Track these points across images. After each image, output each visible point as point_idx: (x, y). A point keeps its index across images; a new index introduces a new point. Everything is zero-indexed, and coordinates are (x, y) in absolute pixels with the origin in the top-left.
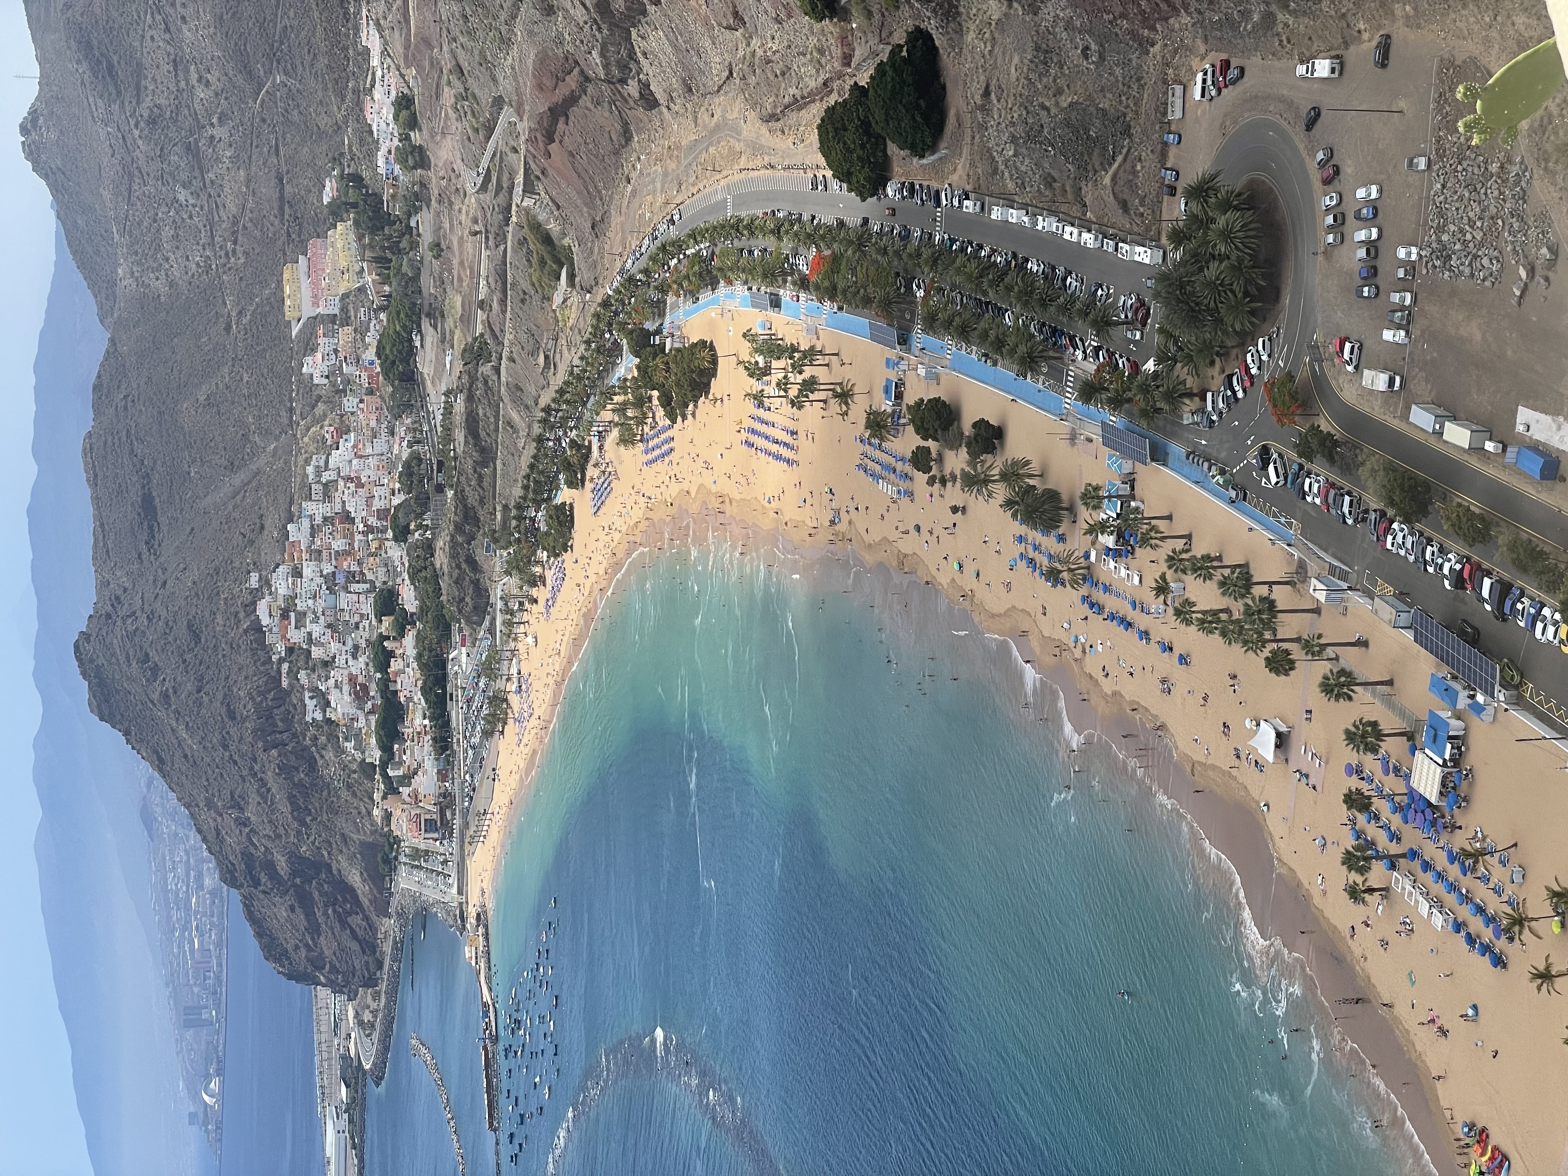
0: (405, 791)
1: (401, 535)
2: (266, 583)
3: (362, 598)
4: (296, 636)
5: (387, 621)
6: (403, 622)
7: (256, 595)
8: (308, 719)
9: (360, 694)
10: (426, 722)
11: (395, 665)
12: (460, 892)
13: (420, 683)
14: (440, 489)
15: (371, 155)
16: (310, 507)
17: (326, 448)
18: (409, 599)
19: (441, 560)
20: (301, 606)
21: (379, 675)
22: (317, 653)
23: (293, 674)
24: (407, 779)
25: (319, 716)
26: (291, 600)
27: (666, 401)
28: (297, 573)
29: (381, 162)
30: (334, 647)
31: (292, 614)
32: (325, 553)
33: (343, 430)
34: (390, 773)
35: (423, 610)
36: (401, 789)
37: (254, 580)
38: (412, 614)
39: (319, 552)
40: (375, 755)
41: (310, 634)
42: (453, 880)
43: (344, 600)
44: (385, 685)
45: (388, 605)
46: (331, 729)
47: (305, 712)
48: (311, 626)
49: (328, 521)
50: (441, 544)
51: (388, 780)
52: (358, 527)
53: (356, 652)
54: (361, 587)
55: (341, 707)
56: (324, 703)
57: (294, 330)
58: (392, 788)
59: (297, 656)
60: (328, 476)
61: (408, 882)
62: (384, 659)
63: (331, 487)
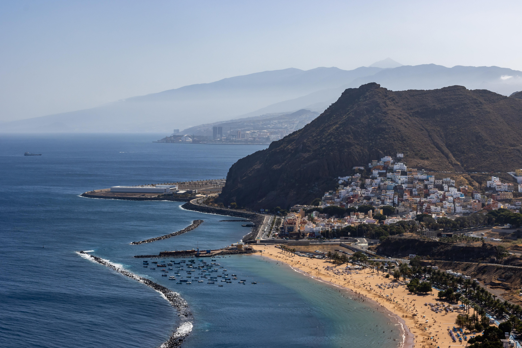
0: (306, 218)
1: (419, 218)
2: (399, 160)
3: (391, 201)
4: (375, 172)
5: (381, 212)
6: (380, 218)
7: (394, 156)
8: (339, 178)
9: (348, 200)
10: (336, 228)
11: (361, 215)
12: (261, 241)
13: (353, 225)
14: (439, 235)
16: (432, 179)
17: (458, 186)
18: (390, 221)
19: (408, 235)
20: (389, 175)
21: (357, 208)
22: (368, 181)
23: (359, 171)
24: (312, 219)
25: (341, 182)
26: (392, 171)
27: (478, 338)
28: (404, 173)
30: (370, 189)
31: (385, 171)
32: (411, 185)
33: (466, 193)
34: (314, 212)
35: (385, 228)
36: (307, 217)
37: (400, 155)
38: (383, 222)
39: (412, 183)
40: (322, 206)
41: (376, 178)
42: (267, 239)
43: (390, 193)
44: (353, 210)
45: (389, 212)
46: (334, 187)
47: (342, 176)
48: (379, 179)
49: (426, 186)
50: (415, 235)
51: (311, 211)
52: (423, 200)
53: (368, 198)
54: (396, 200)
55: (344, 192)
56: (346, 184)
57: (511, 173)
58: (308, 212)
59: (367, 173)
60: (446, 187)
61: (268, 219)
62: (364, 210)
63: (441, 188)
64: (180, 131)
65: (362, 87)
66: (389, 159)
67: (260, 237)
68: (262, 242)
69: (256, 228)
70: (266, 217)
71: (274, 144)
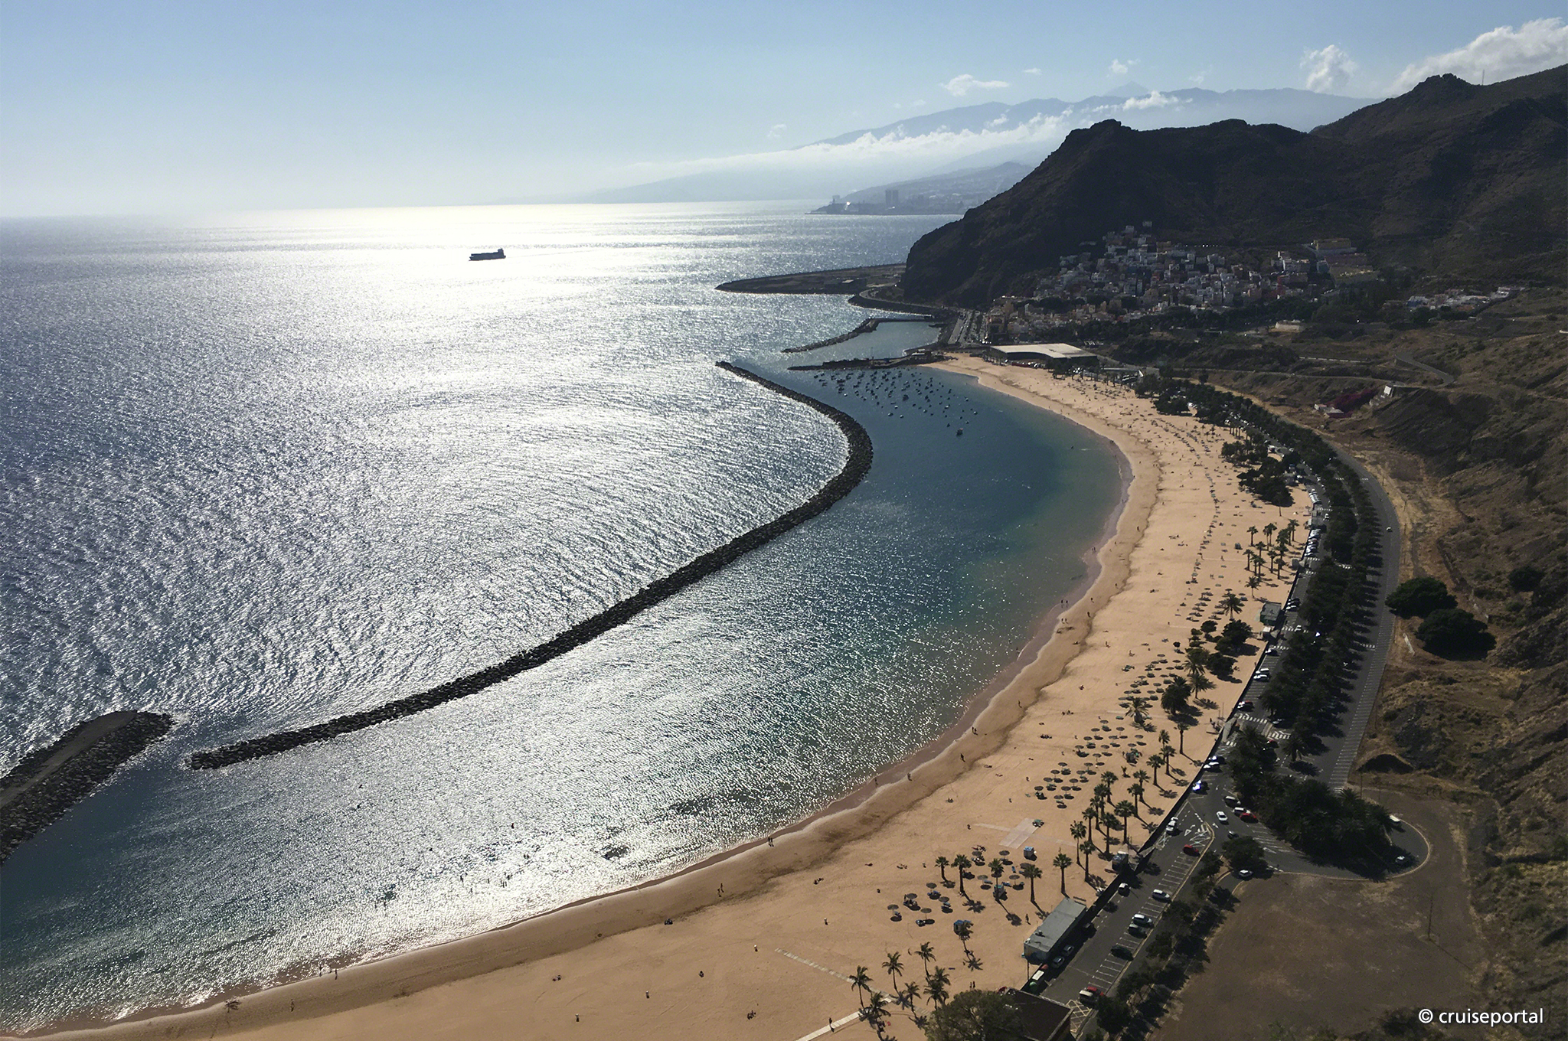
2: (1146, 230)
4: (1112, 249)
5: (1119, 303)
6: (1117, 313)
7: (1138, 225)
8: (1061, 258)
9: (1074, 288)
11: (1091, 309)
15: (1423, 292)
16: (1192, 256)
17: (1229, 265)
18: (1130, 316)
19: (1156, 334)
20: (1131, 251)
21: (1085, 298)
22: (1100, 261)
23: (1089, 248)
24: (1022, 314)
25: (1063, 263)
26: (1134, 245)
27: (1252, 473)
29: (1418, 298)
31: (1124, 247)
32: (1162, 265)
34: (1027, 306)
35: (1124, 326)
38: (1121, 318)
39: (1163, 263)
40: (1037, 298)
41: (1112, 257)
44: (1082, 302)
45: (1130, 304)
46: (1054, 271)
47: (1065, 255)
48: (1117, 258)
49: (1182, 266)
50: (1166, 334)
51: (1022, 305)
52: (1178, 286)
53: (1101, 285)
55: (1067, 276)
56: (1070, 265)
57: (1307, 246)
58: (1018, 307)
59: (1100, 251)
60: (1210, 267)
61: (963, 316)
62: (1096, 301)
63: (1204, 269)
64: (841, 197)
65: (1095, 126)
66: (1132, 230)
67: (955, 340)
68: (960, 348)
69: (947, 327)
71: (970, 213)
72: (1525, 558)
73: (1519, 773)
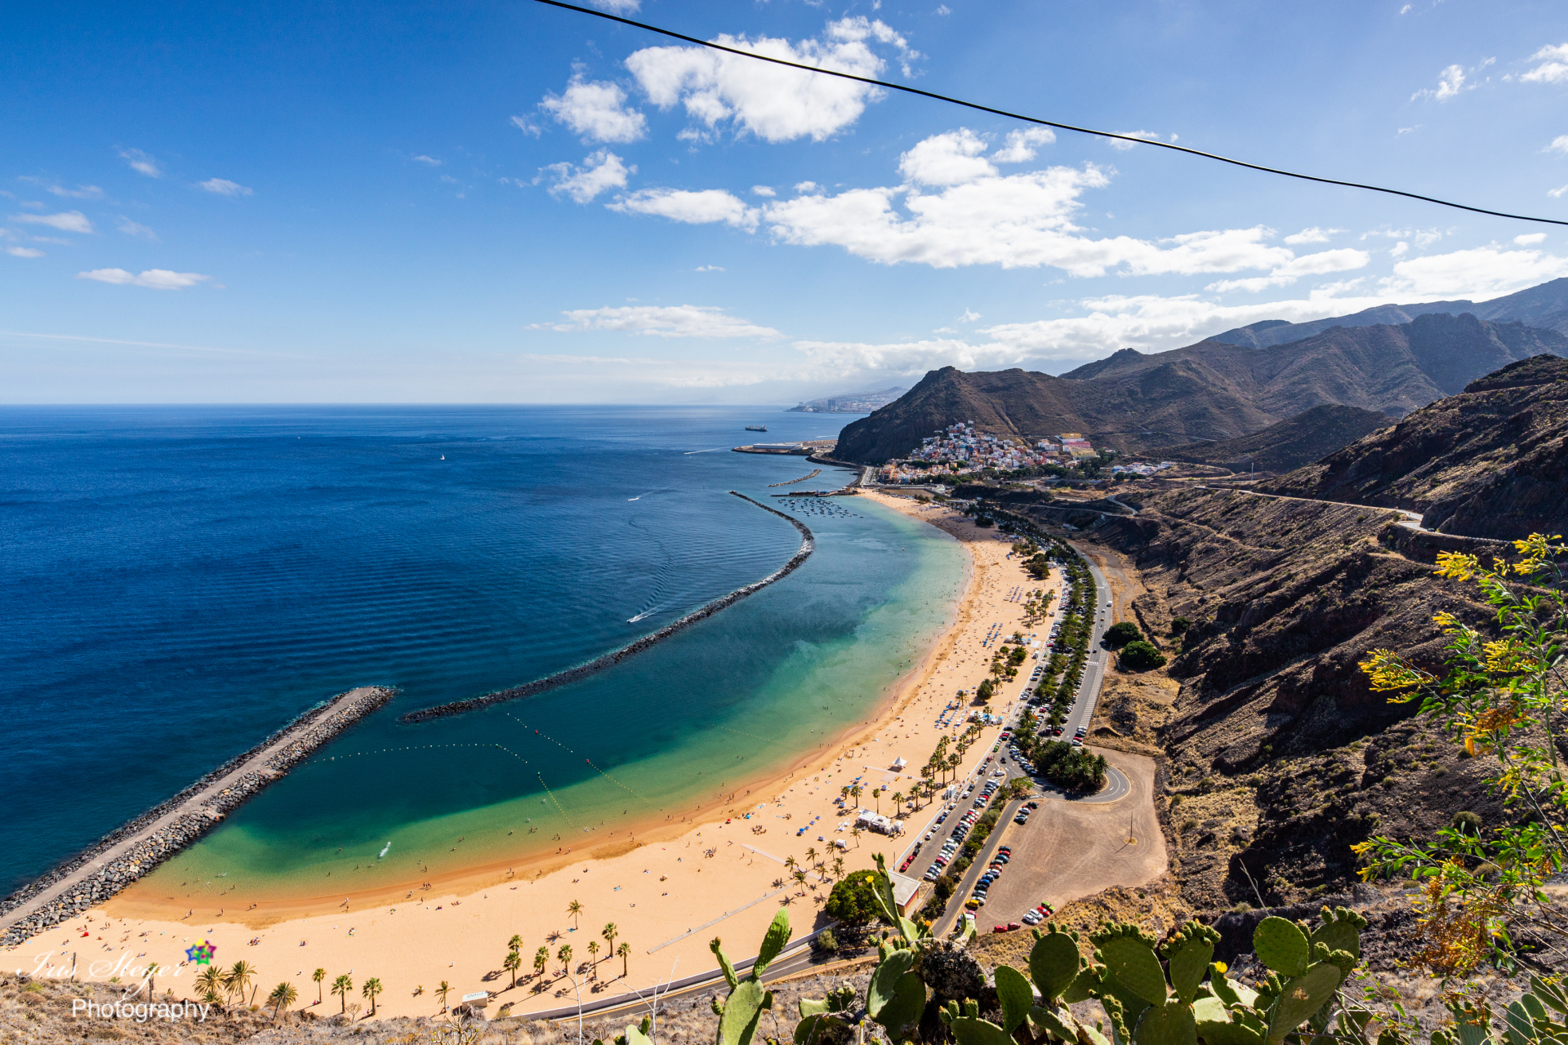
1: (985, 470)
2: (969, 426)
3: (963, 457)
4: (951, 435)
5: (956, 465)
6: (955, 470)
7: (966, 423)
8: (923, 439)
9: (930, 456)
10: (921, 477)
11: (940, 467)
12: (864, 486)
13: (934, 475)
14: (1000, 483)
15: (1121, 464)
16: (995, 440)
17: (1016, 446)
18: (963, 471)
19: (975, 482)
20: (962, 437)
21: (937, 462)
22: (945, 442)
23: (940, 434)
24: (902, 470)
25: (924, 442)
26: (964, 434)
27: (1029, 561)
28: (973, 436)
29: (1118, 467)
30: (947, 448)
31: (959, 434)
32: (979, 445)
33: (1022, 452)
34: (905, 465)
35: (959, 477)
36: (899, 468)
37: (971, 422)
38: (957, 473)
39: (979, 443)
40: (910, 460)
41: (952, 440)
42: (868, 484)
43: (963, 451)
44: (934, 463)
45: (961, 465)
46: (920, 446)
47: (926, 438)
48: (955, 440)
49: (990, 446)
50: (981, 483)
51: (902, 464)
52: (988, 456)
53: (945, 454)
54: (967, 456)
55: (927, 449)
56: (929, 443)
57: (1057, 437)
58: (899, 465)
59: (945, 435)
60: (1006, 447)
61: (869, 470)
62: (943, 463)
63: (1002, 447)
64: (804, 403)
65: (941, 369)
66: (962, 425)
67: (863, 483)
68: (866, 487)
69: (860, 475)
70: (868, 468)
71: (874, 413)
72: (1179, 615)
73: (1180, 740)
